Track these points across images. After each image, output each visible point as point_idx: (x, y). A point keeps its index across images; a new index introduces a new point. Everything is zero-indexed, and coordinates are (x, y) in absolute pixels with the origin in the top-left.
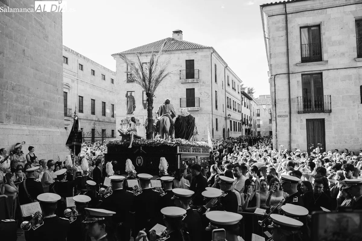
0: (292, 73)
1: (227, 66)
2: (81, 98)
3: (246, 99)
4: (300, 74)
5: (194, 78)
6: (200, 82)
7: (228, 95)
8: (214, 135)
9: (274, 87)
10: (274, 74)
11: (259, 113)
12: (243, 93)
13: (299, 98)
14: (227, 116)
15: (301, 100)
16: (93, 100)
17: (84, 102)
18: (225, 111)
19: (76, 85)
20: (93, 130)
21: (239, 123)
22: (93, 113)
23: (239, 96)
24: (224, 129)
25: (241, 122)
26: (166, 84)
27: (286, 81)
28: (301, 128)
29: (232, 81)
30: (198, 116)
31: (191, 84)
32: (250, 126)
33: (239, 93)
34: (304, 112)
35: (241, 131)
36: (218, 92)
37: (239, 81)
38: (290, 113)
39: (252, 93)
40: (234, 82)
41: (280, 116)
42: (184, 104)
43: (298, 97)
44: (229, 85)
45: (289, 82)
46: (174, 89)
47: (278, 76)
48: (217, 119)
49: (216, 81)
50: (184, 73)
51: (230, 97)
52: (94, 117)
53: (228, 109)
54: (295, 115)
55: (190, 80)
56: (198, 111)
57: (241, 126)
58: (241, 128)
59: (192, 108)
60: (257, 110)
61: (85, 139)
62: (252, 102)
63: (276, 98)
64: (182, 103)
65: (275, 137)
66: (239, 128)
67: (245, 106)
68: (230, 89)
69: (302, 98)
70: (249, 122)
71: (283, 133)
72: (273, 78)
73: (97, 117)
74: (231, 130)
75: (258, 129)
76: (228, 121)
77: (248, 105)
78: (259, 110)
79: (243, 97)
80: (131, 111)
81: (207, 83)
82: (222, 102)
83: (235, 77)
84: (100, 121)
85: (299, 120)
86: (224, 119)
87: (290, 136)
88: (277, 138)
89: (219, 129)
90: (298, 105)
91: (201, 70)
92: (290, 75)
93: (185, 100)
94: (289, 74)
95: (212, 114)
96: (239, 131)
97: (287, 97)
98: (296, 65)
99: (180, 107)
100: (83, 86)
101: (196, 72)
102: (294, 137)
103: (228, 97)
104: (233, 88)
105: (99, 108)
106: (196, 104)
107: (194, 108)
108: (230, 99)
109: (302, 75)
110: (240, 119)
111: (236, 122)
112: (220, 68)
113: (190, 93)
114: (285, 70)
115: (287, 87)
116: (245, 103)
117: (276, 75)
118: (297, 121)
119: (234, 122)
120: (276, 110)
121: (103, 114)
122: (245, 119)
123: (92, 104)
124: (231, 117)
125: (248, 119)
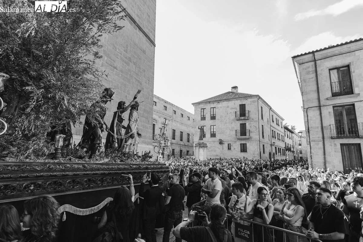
0: (324, 106)
1: (271, 108)
2: (174, 131)
3: (288, 132)
4: (331, 107)
5: (245, 116)
6: (250, 119)
7: (272, 128)
8: (261, 156)
9: (307, 118)
10: (306, 107)
11: (300, 143)
12: (286, 128)
13: (332, 126)
14: (272, 143)
15: (333, 127)
16: (182, 132)
17: (176, 133)
18: (270, 139)
19: (171, 123)
20: (181, 151)
21: (283, 149)
22: (181, 140)
23: (283, 130)
24: (270, 153)
25: (285, 149)
26: (226, 121)
27: (318, 112)
28: (335, 152)
29: (276, 119)
30: (249, 142)
31: (243, 121)
32: (293, 152)
33: (282, 127)
34: (338, 138)
35: (285, 155)
36: (264, 126)
37: (282, 119)
38: (323, 138)
39: (295, 129)
40: (278, 120)
41: (314, 141)
42: (239, 134)
43: (330, 125)
44: (273, 121)
45: (321, 114)
46: (231, 124)
47: (309, 109)
48: (263, 145)
49: (262, 118)
50: (238, 113)
51: (274, 130)
52: (182, 143)
53: (273, 138)
54: (328, 140)
55: (242, 118)
56: (249, 139)
57: (285, 152)
58: (284, 153)
59: (244, 137)
60: (299, 141)
61: (175, 156)
62: (293, 135)
63: (309, 126)
64: (237, 134)
65: (310, 158)
66: (283, 153)
67: (288, 138)
68: (274, 125)
69: (334, 125)
70: (292, 149)
71: (318, 155)
72: (306, 110)
73: (184, 143)
74: (276, 154)
75: (300, 155)
76: (274, 148)
77: (290, 136)
78: (300, 141)
79: (286, 131)
80: (201, 138)
81: (255, 120)
82: (267, 132)
83: (278, 116)
84: (185, 145)
85: (333, 145)
86: (269, 145)
87: (325, 158)
88: (312, 159)
89: (265, 152)
90: (331, 131)
91: (250, 111)
92: (322, 108)
93: (239, 131)
94: (320, 107)
95: (259, 141)
96: (283, 155)
97: (320, 126)
98: (327, 99)
99: (236, 136)
100: (176, 123)
101: (247, 112)
102: (328, 158)
103: (272, 130)
104: (277, 124)
105: (185, 137)
106: (247, 134)
107: (246, 137)
108: (275, 131)
109: (334, 107)
110: (284, 146)
111: (280, 149)
112: (266, 109)
113: (243, 126)
114: (316, 104)
115: (319, 117)
116: (288, 135)
117: (309, 108)
118: (331, 145)
119: (279, 148)
120: (309, 136)
121: (187, 141)
122: (288, 146)
123: (181, 134)
124: (276, 144)
125: (291, 147)
